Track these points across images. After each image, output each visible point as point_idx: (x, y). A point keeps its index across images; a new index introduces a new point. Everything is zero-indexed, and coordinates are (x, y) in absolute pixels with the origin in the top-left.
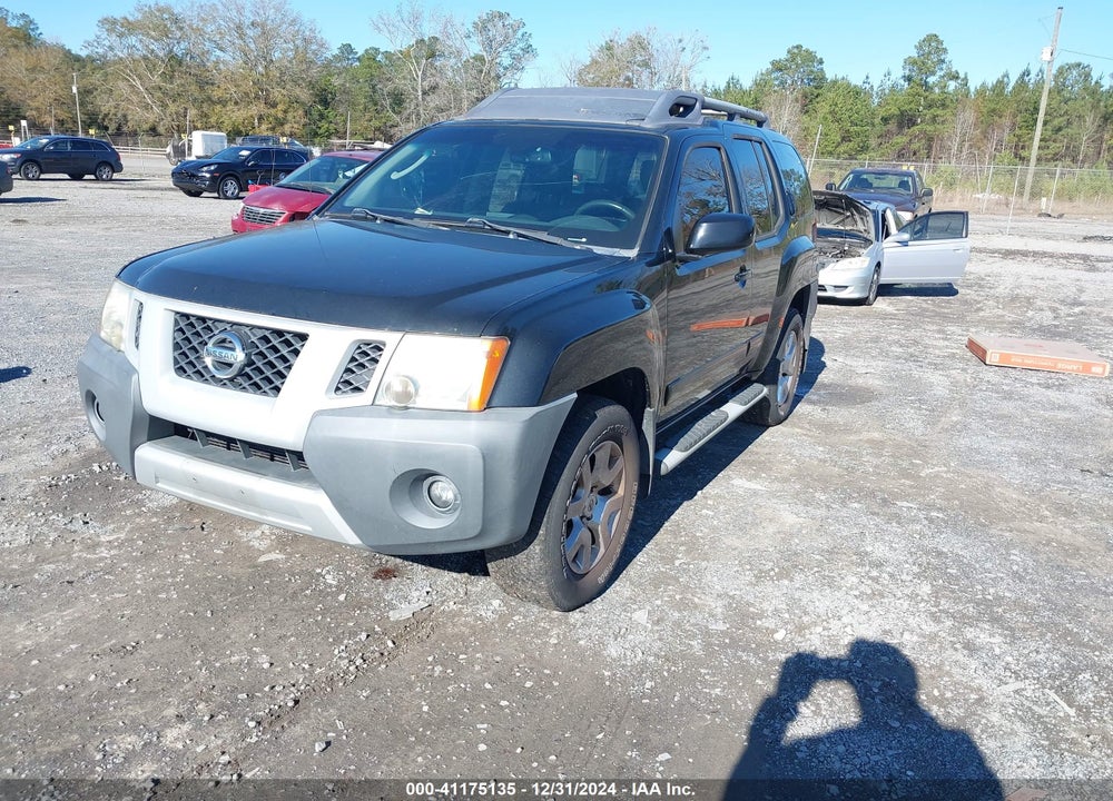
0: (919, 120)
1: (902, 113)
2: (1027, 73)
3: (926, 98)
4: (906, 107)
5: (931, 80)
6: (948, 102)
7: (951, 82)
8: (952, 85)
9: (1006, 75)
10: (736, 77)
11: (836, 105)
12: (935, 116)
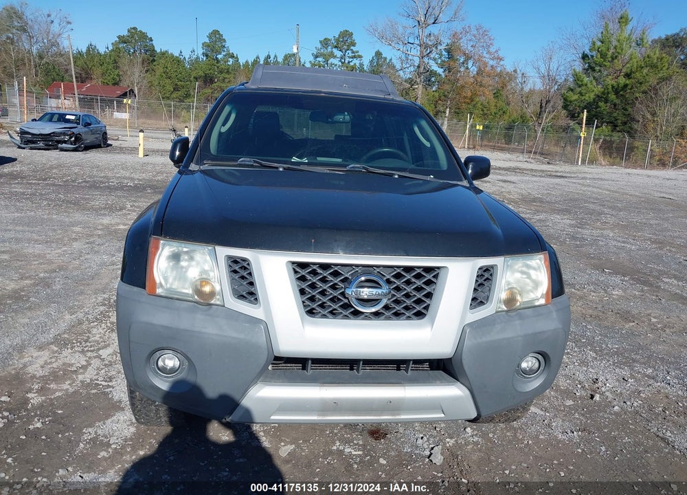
0: (216, 80)
1: (206, 76)
2: (269, 57)
3: (218, 67)
4: (208, 72)
5: (220, 57)
6: (230, 70)
7: (230, 59)
8: (231, 61)
9: (258, 57)
10: (93, 44)
11: (167, 68)
12: (225, 78)
